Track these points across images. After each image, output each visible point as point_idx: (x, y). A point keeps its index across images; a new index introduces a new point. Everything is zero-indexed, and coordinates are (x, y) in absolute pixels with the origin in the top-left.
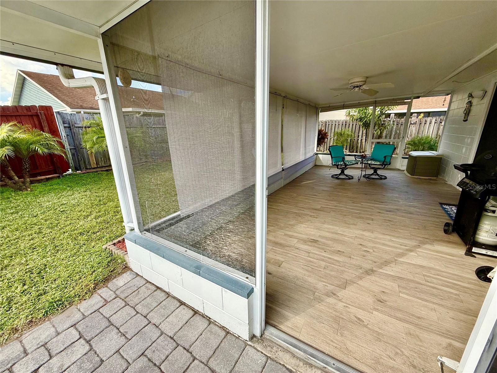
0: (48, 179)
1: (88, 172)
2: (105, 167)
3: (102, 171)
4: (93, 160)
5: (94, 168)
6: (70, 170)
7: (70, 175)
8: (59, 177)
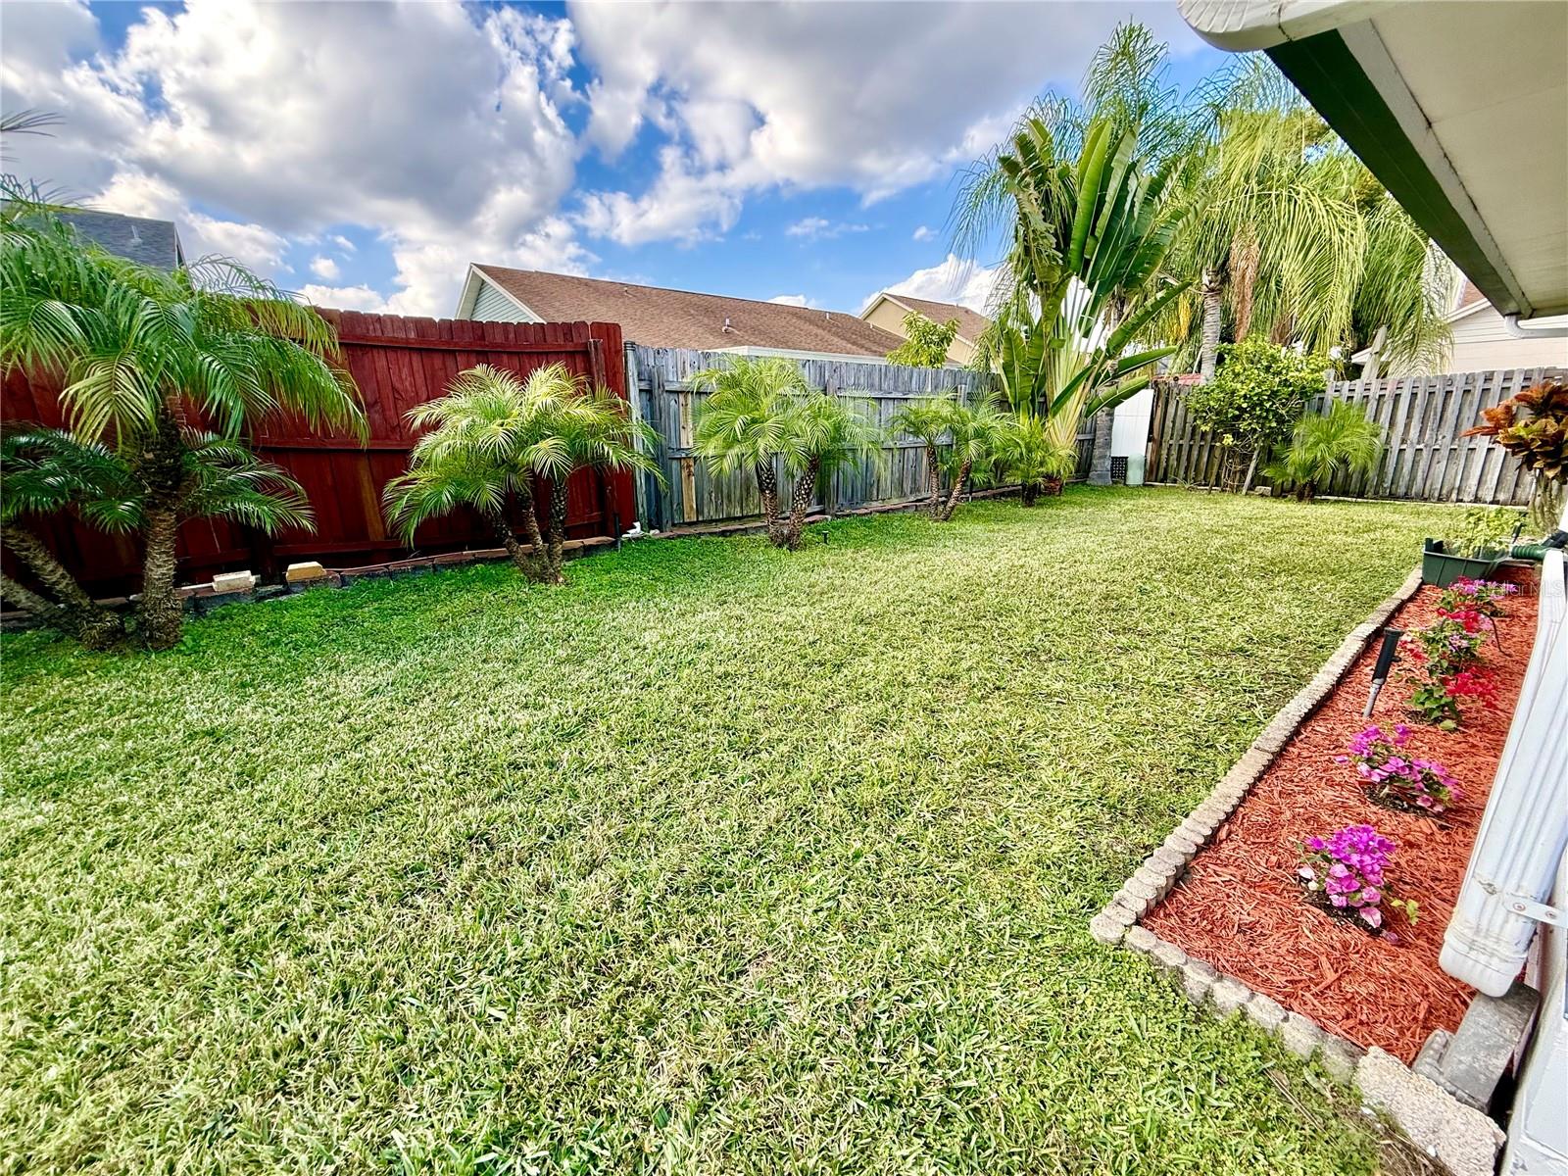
0: (588, 551)
1: (679, 536)
2: (716, 521)
3: (711, 534)
4: (691, 500)
5: (691, 524)
6: (637, 524)
7: (637, 539)
8: (613, 545)
